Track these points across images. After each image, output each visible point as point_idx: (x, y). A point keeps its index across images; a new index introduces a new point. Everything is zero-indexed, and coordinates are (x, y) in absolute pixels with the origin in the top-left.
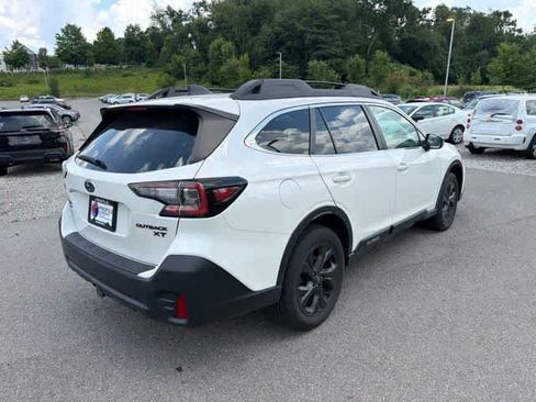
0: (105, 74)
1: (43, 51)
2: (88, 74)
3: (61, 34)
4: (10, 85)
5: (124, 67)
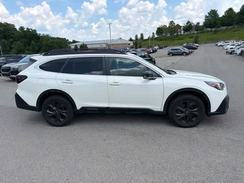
0: (224, 31)
1: (198, 23)
2: (215, 32)
3: (207, 15)
4: (182, 39)
5: (235, 27)
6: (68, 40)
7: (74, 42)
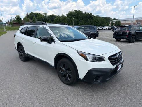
6: (111, 18)
7: (115, 19)
